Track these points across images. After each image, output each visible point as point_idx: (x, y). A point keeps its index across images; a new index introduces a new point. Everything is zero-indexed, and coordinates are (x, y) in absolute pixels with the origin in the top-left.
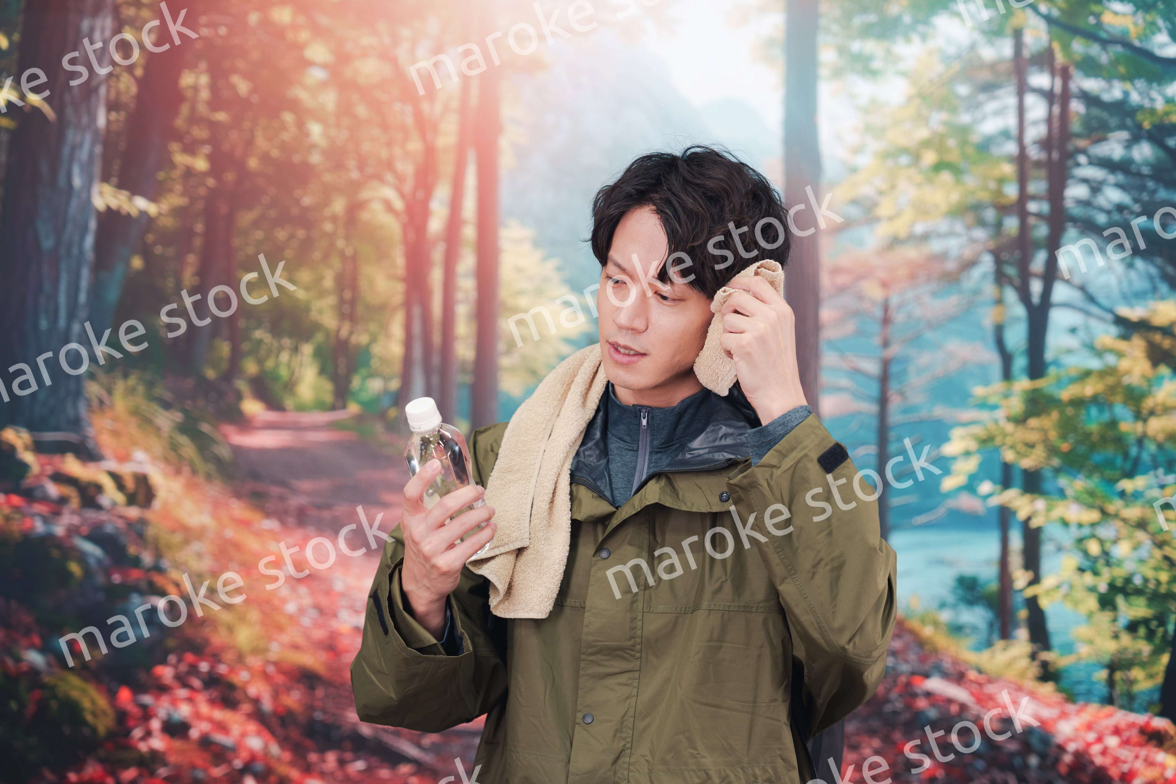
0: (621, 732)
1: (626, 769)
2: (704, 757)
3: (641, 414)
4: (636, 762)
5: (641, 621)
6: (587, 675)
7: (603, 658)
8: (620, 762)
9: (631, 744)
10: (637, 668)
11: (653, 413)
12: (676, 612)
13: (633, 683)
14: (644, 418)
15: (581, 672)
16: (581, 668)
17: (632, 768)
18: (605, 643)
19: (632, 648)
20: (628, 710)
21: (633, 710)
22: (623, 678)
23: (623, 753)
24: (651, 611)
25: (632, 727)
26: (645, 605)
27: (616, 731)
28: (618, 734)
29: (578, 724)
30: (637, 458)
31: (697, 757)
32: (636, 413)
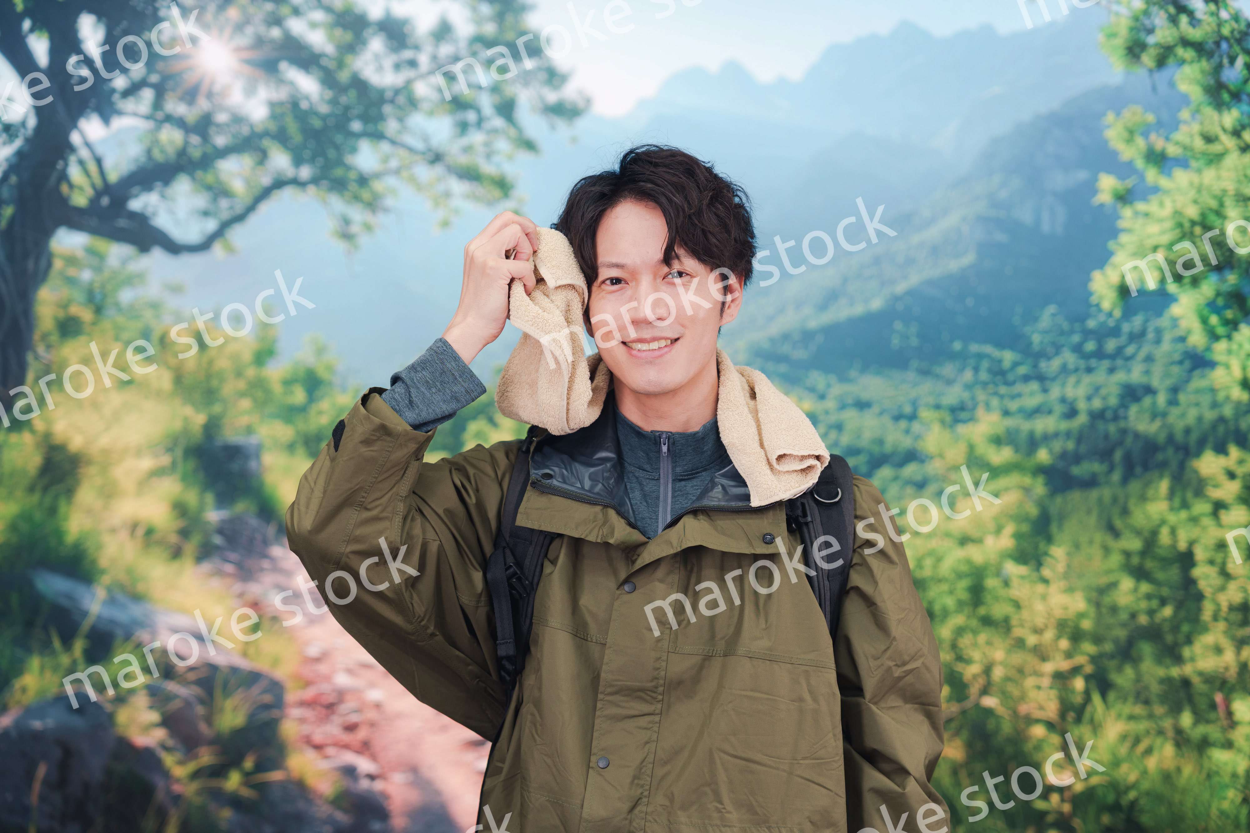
0: (639, 779)
1: (643, 819)
2: (728, 812)
3: (660, 440)
4: (653, 811)
5: (665, 661)
6: (603, 716)
7: (622, 698)
8: (636, 811)
9: (648, 792)
10: (657, 711)
11: (674, 438)
12: (704, 654)
13: (653, 727)
14: (665, 444)
15: (598, 713)
16: (598, 708)
17: (649, 818)
18: (625, 683)
19: (654, 690)
20: (647, 756)
21: (652, 756)
22: (643, 722)
23: (639, 802)
24: (676, 652)
25: (650, 775)
26: (671, 644)
27: (635, 777)
28: (636, 781)
29: (592, 768)
30: (659, 487)
31: (722, 812)
32: (655, 440)
